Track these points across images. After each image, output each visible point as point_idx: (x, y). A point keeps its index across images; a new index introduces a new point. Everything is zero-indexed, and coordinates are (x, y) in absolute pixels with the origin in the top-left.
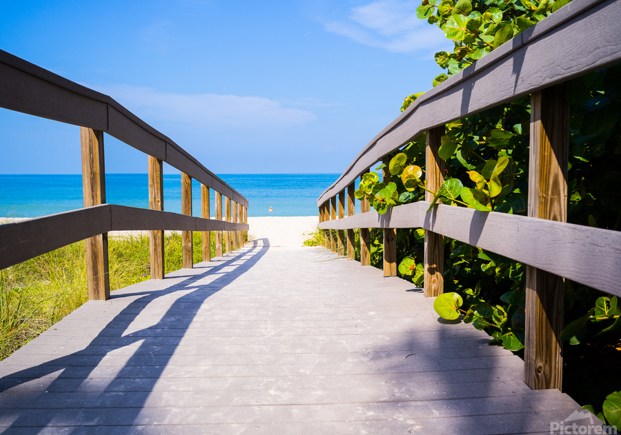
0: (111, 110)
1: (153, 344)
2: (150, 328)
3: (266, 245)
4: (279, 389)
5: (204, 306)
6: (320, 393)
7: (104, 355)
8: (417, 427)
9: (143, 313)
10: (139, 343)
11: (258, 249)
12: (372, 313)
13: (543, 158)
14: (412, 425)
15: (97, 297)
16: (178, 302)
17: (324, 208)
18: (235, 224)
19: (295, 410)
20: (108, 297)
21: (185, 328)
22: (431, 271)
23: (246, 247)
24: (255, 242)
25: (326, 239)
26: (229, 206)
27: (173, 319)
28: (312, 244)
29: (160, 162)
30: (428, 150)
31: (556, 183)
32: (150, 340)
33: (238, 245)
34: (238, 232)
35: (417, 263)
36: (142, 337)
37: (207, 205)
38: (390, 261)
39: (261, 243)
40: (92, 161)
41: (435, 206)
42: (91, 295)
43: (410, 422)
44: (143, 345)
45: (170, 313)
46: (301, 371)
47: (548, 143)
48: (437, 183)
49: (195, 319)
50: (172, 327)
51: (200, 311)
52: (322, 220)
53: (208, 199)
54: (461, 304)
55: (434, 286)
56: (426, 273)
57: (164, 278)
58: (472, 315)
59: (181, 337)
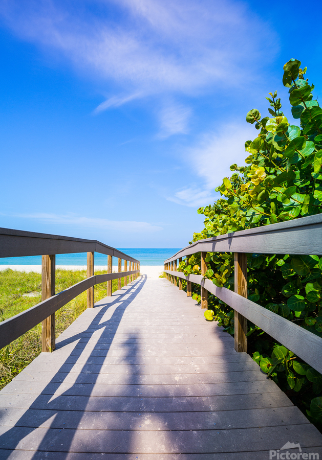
0: (97, 244)
1: (109, 328)
2: (108, 321)
3: (146, 278)
4: (151, 350)
5: (126, 311)
6: (165, 352)
7: (93, 333)
8: (198, 368)
9: (106, 314)
10: (104, 328)
11: (143, 279)
12: (183, 316)
13: (239, 274)
14: (196, 367)
15: (90, 307)
16: (117, 309)
17: (166, 265)
18: (135, 271)
19: (157, 360)
20: (94, 307)
21: (119, 321)
22: (203, 300)
23: (139, 278)
24: (142, 276)
25: (167, 276)
26: (133, 265)
27: (115, 317)
28: (162, 277)
29: (112, 257)
30: (202, 258)
31: (243, 282)
32: (108, 326)
33: (136, 277)
34: (136, 273)
35: (198, 295)
36: (105, 325)
37: (126, 267)
38: (189, 291)
39: (144, 276)
40: (90, 262)
41: (205, 279)
42: (88, 306)
43: (196, 366)
44: (106, 329)
45: (114, 315)
46: (159, 342)
47: (240, 269)
48: (205, 270)
49: (123, 317)
50: (115, 321)
51: (124, 314)
52: (165, 269)
53: (126, 265)
54: (213, 314)
55: (204, 305)
56: (201, 300)
57: (112, 296)
58: (217, 318)
59: (118, 325)
